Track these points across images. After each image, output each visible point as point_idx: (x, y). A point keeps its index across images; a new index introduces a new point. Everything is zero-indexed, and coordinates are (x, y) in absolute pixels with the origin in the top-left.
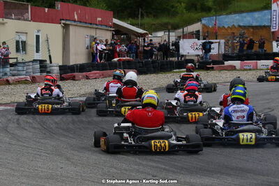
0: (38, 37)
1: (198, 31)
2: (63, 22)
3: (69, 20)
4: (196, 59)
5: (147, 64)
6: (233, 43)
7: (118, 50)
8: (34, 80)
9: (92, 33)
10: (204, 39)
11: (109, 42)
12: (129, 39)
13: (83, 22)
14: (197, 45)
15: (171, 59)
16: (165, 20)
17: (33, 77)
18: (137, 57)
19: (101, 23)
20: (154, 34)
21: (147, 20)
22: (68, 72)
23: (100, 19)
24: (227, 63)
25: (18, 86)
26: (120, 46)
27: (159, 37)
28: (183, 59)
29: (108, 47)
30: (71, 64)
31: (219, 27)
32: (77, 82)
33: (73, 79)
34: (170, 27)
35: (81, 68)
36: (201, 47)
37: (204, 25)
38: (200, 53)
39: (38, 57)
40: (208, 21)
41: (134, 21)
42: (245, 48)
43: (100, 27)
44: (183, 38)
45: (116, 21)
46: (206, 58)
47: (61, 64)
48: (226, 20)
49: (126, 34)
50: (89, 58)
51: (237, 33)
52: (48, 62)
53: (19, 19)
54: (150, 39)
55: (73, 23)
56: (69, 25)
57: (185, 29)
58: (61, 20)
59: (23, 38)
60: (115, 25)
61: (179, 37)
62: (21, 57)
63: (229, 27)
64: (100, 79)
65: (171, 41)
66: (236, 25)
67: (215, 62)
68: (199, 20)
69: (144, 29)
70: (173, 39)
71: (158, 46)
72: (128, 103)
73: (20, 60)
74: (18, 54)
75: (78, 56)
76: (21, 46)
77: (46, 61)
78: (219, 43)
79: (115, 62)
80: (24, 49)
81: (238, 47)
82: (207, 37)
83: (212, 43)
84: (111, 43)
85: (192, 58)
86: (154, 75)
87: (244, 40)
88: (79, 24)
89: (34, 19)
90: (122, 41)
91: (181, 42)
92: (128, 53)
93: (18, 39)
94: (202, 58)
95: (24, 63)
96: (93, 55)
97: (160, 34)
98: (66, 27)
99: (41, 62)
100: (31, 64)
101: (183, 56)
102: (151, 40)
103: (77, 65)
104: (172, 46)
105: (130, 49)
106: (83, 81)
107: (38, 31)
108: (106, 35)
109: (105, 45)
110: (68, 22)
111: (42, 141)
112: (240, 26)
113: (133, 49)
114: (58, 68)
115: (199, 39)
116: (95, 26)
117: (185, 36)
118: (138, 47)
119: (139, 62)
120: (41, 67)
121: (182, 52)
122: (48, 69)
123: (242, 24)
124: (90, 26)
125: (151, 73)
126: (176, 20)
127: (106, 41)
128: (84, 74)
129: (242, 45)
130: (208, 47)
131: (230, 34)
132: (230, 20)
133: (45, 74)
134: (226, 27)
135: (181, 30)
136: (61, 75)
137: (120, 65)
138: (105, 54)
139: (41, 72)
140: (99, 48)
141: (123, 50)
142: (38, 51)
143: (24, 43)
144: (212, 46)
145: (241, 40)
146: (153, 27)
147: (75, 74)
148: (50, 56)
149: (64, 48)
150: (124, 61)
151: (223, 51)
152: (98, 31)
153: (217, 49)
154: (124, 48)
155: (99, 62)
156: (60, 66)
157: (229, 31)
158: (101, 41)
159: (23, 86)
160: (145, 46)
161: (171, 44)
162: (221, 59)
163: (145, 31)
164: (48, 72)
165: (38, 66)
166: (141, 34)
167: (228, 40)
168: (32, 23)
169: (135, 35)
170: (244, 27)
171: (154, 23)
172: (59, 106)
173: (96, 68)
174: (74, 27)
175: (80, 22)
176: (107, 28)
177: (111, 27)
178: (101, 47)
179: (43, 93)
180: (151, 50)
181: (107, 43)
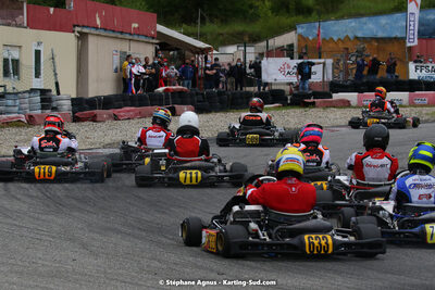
0: (38, 53)
1: (291, 46)
2: (77, 29)
3: (88, 27)
4: (287, 89)
5: (210, 97)
6: (346, 65)
7: (164, 74)
8: (31, 121)
9: (124, 46)
10: (300, 58)
12: (182, 57)
14: (289, 67)
15: (248, 89)
16: (238, 27)
17: (31, 116)
18: (194, 85)
19: (138, 32)
20: (222, 50)
21: (212, 28)
22: (85, 108)
23: (136, 25)
24: (336, 96)
25: (6, 130)
26: (167, 67)
27: (229, 54)
28: (267, 89)
29: (149, 70)
30: (90, 95)
31: (324, 39)
32: (100, 124)
33: (94, 119)
34: (247, 39)
35: (106, 103)
36: (295, 70)
37: (300, 36)
38: (294, 79)
39: (38, 84)
40: (308, 30)
41: (190, 29)
42: (365, 72)
43: (136, 37)
44: (267, 57)
45: (161, 28)
46: (303, 88)
47: (74, 96)
48: (336, 28)
49: (177, 49)
50: (118, 87)
51: (353, 49)
52: (54, 92)
53: (9, 25)
54: (214, 57)
55: (93, 31)
56: (87, 34)
57: (271, 42)
58: (74, 26)
59: (15, 55)
60: (160, 35)
61: (261, 55)
62: (11, 84)
63: (339, 39)
64: (136, 121)
65: (248, 61)
66: (351, 36)
67: (317, 95)
68: (293, 28)
69: (206, 42)
70: (251, 58)
71: (227, 68)
73: (9, 89)
74: (7, 79)
75: (102, 84)
76: (12, 67)
77: (50, 91)
78: (324, 64)
79: (160, 94)
80: (16, 72)
81: (354, 71)
82: (305, 53)
83: (313, 64)
84: (154, 64)
85: (282, 88)
87: (363, 60)
88: (102, 32)
89: (32, 25)
90: (171, 60)
91: (265, 62)
92: (180, 79)
93: (6, 55)
94: (297, 88)
95: (15, 94)
96: (124, 81)
97: (231, 49)
98: (82, 37)
99: (43, 92)
100: (27, 95)
101: (267, 84)
102: (216, 59)
103: (99, 98)
104: (250, 68)
105: (183, 73)
106: (109, 122)
107: (39, 44)
108: (145, 51)
109: (145, 67)
110: (85, 30)
111: (44, 217)
112: (357, 38)
113: (188, 73)
114: (69, 102)
115: (292, 58)
116: (128, 36)
117: (269, 54)
118: (196, 70)
119: (197, 94)
120: (42, 100)
121: (265, 78)
122: (54, 104)
123: (359, 35)
124: (120, 36)
125: (216, 112)
126: (256, 28)
127: (146, 59)
128: (111, 111)
129: (360, 67)
130: (307, 70)
131: (341, 50)
132: (341, 29)
134: (335, 38)
135: (264, 43)
136: (74, 113)
137: (167, 98)
138: (144, 80)
139: (43, 108)
140: (135, 70)
141: (173, 74)
142: (38, 74)
143: (16, 63)
144: (313, 69)
145: (359, 59)
146: (221, 38)
147: (97, 111)
148: (57, 84)
149: (79, 71)
150: (174, 93)
151: (330, 77)
152: (133, 45)
153: (321, 73)
154: (173, 71)
155: (134, 93)
156: (73, 100)
157: (341, 45)
158: (138, 60)
159: (14, 130)
160: (206, 68)
161: (248, 65)
162: (327, 89)
163: (207, 46)
164: (55, 109)
165: (38, 99)
166: (200, 49)
167: (339, 60)
168: (28, 30)
169: (192, 52)
170: (364, 40)
171: (221, 31)
172: (68, 169)
173: (129, 102)
174: (95, 38)
175: (105, 30)
176: (147, 39)
177: (153, 38)
178: (138, 69)
179: (44, 145)
180: (216, 75)
181: (147, 63)
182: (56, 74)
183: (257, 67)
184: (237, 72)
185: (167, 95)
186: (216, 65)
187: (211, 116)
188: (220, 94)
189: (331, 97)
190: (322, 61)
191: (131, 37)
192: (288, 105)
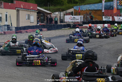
0: (6, 15)
1: (72, 12)
2: (17, 9)
3: (19, 8)
5: (51, 26)
8: (5, 33)
9: (29, 13)
12: (44, 15)
13: (25, 9)
14: (72, 18)
16: (59, 7)
19: (32, 9)
20: (54, 13)
21: (52, 7)
22: (19, 30)
23: (32, 7)
27: (56, 15)
30: (20, 26)
31: (81, 10)
33: (21, 32)
34: (61, 10)
35: (24, 28)
37: (75, 9)
38: (73, 21)
39: (7, 23)
41: (46, 8)
43: (32, 11)
47: (16, 26)
48: (84, 7)
49: (43, 13)
51: (88, 13)
52: (11, 26)
54: (52, 15)
55: (21, 9)
56: (19, 10)
57: (67, 11)
58: (16, 8)
60: (38, 9)
61: (65, 15)
66: (88, 9)
68: (73, 7)
69: (50, 11)
70: (62, 15)
75: (23, 23)
77: (9, 25)
80: (1, 20)
85: (70, 23)
88: (23, 9)
89: (5, 8)
90: (42, 16)
91: (65, 17)
95: (1, 26)
97: (57, 13)
98: (18, 11)
99: (8, 26)
100: (4, 26)
101: (66, 22)
103: (22, 27)
106: (25, 33)
107: (7, 13)
108: (34, 14)
112: (89, 10)
114: (14, 28)
115: (73, 15)
116: (30, 10)
117: (67, 14)
119: (48, 25)
120: (8, 28)
122: (11, 29)
123: (90, 9)
124: (28, 10)
125: (53, 30)
126: (63, 7)
128: (25, 30)
133: (9, 31)
134: (84, 10)
135: (65, 12)
136: (16, 31)
139: (8, 30)
142: (6, 21)
143: (1, 18)
146: (54, 10)
147: (22, 30)
148: (11, 23)
149: (17, 20)
150: (42, 25)
151: (82, 20)
152: (31, 12)
153: (80, 19)
156: (15, 27)
157: (85, 12)
159: (0, 36)
162: (82, 23)
164: (11, 30)
165: (6, 27)
166: (49, 13)
167: (85, 16)
169: (46, 13)
170: (91, 10)
171: (54, 8)
173: (30, 28)
174: (21, 11)
176: (35, 11)
177: (36, 11)
182: (11, 21)
185: (40, 26)
187: (51, 31)
188: (54, 25)
189: (83, 26)
190: (80, 16)
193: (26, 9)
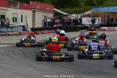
0: (22, 16)
1: (90, 14)
2: (33, 9)
3: (35, 9)
4: (89, 26)
5: (68, 28)
6: (105, 19)
7: (56, 22)
8: (20, 34)
9: (45, 14)
10: (92, 17)
11: (52, 19)
12: (61, 17)
14: (89, 20)
15: (78, 26)
16: (76, 9)
17: (20, 33)
18: (64, 25)
19: (49, 10)
20: (71, 15)
21: (69, 9)
23: (48, 9)
24: (102, 28)
25: (13, 36)
26: (57, 20)
27: (73, 16)
28: (83, 26)
29: (52, 21)
30: (36, 27)
31: (99, 13)
32: (38, 35)
33: (37, 34)
34: (78, 12)
35: (40, 29)
36: (91, 21)
37: (92, 12)
38: (91, 23)
39: (22, 24)
40: (94, 10)
41: (63, 10)
42: (110, 22)
43: (48, 12)
44: (84, 17)
45: (55, 9)
46: (93, 26)
49: (59, 15)
50: (43, 25)
51: (106, 15)
52: (26, 26)
53: (14, 8)
54: (69, 17)
55: (37, 10)
57: (84, 13)
58: (32, 9)
59: (16, 16)
60: (55, 11)
61: (82, 17)
62: (15, 24)
63: (103, 13)
64: (48, 34)
66: (106, 12)
67: (97, 28)
68: (90, 9)
69: (67, 13)
70: (79, 17)
71: (73, 20)
72: (61, 43)
73: (14, 25)
74: (14, 23)
75: (39, 24)
76: (15, 20)
78: (99, 19)
79: (55, 27)
80: (16, 21)
81: (107, 21)
82: (94, 16)
83: (96, 19)
84: (53, 19)
85: (87, 25)
86: (71, 32)
87: (109, 18)
88: (39, 10)
89: (20, 8)
90: (58, 18)
91: (83, 19)
92: (60, 23)
93: (13, 16)
94: (91, 26)
95: (16, 27)
96: (45, 24)
97: (74, 15)
98: (34, 12)
99: (23, 26)
100: (19, 27)
101: (83, 25)
102: (70, 18)
103: (38, 28)
104: (79, 20)
105: (61, 21)
106: (41, 35)
108: (51, 15)
109: (51, 20)
110: (35, 10)
111: (23, 60)
112: (107, 12)
114: (30, 29)
115: (90, 18)
117: (84, 16)
118: (64, 21)
119: (65, 27)
120: (23, 28)
121: (83, 23)
122: (26, 30)
123: (108, 12)
124: (44, 11)
126: (80, 9)
127: (51, 18)
128: (41, 32)
129: (108, 20)
130: (94, 21)
131: (103, 15)
132: (103, 10)
133: (25, 32)
134: (102, 12)
135: (83, 14)
138: (50, 23)
139: (23, 30)
140: (48, 21)
142: (22, 22)
143: (16, 18)
144: (96, 20)
145: (108, 18)
146: (71, 12)
148: (27, 24)
149: (33, 21)
150: (58, 26)
151: (100, 23)
152: (48, 14)
153: (98, 22)
154: (58, 21)
156: (31, 28)
157: (103, 14)
158: (49, 18)
159: (15, 36)
160: (67, 20)
161: (78, 19)
162: (100, 26)
163: (67, 14)
165: (22, 28)
166: (65, 15)
167: (103, 18)
168: (20, 10)
169: (63, 16)
170: (110, 13)
171: (71, 10)
172: (33, 44)
173: (46, 29)
174: (37, 12)
175: (40, 10)
176: (51, 12)
177: (53, 12)
178: (49, 20)
179: (27, 38)
180: (70, 22)
181: (51, 19)
182: (26, 21)
183: (81, 20)
184: (75, 21)
185: (57, 28)
186: (70, 19)
188: (71, 27)
189: (101, 28)
190: (98, 18)
191: (47, 12)
192: (89, 30)
193: (42, 10)
